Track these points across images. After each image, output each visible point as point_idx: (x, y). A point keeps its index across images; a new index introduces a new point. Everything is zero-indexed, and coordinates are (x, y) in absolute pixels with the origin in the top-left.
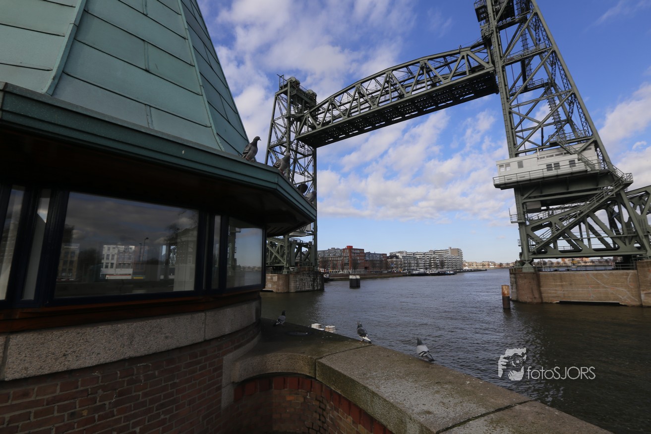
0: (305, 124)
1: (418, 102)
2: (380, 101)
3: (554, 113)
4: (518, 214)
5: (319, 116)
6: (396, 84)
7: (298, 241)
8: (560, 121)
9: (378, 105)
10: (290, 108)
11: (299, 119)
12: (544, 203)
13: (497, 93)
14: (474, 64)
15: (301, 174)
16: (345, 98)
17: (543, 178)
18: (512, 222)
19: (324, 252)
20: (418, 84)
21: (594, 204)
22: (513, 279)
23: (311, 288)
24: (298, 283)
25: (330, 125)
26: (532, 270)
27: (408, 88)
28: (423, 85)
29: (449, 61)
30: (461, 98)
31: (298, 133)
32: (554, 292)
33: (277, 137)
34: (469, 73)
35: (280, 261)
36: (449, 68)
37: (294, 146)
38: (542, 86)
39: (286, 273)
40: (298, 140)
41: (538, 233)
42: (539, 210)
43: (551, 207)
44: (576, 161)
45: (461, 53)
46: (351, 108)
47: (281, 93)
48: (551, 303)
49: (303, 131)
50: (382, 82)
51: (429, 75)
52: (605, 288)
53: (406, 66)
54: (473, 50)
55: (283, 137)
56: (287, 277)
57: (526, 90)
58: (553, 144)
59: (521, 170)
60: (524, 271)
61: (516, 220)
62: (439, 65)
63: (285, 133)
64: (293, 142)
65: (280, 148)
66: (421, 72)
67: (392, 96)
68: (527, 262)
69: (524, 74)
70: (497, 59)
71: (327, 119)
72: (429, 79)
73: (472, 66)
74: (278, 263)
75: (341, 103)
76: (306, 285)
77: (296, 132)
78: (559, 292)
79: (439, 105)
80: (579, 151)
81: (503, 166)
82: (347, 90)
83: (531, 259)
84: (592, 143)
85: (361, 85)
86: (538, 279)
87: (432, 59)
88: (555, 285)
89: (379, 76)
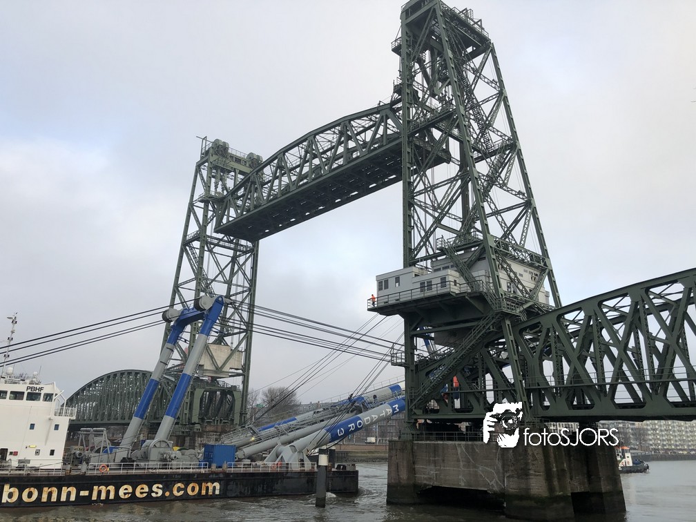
4: (406, 352)
31: (218, 222)
32: (427, 473)
34: (386, 142)
40: (219, 232)
45: (381, 112)
52: (475, 466)
68: (406, 425)
78: (432, 472)
80: (467, 263)
81: (383, 283)
82: (269, 162)
83: (413, 421)
84: (483, 251)
85: (284, 154)
86: (413, 452)
87: (353, 119)
88: (429, 461)
89: (301, 142)
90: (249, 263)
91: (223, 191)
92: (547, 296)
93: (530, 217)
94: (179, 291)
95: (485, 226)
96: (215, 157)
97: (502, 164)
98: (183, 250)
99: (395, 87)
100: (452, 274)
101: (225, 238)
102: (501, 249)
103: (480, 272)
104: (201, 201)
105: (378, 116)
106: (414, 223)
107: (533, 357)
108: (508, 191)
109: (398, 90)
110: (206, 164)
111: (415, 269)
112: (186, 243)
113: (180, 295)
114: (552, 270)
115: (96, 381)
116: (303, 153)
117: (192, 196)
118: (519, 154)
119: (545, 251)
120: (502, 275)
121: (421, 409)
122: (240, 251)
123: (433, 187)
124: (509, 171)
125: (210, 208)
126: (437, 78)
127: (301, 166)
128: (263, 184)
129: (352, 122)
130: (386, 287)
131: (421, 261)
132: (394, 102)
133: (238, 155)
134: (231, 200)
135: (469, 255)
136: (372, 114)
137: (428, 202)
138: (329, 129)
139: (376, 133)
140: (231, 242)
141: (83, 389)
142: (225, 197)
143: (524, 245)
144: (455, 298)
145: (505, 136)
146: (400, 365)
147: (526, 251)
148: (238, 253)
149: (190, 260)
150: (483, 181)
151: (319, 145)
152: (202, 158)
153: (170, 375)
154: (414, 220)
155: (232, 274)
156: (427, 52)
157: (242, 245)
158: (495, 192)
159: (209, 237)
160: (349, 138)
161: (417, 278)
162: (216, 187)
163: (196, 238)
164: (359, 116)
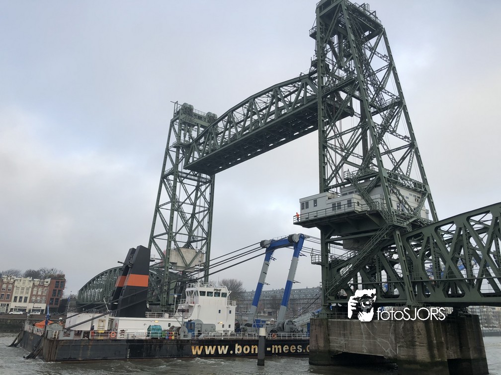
31: (186, 162)
32: (338, 342)
40: (187, 169)
45: (302, 80)
47: (176, 120)
52: (374, 338)
78: (342, 342)
80: (367, 189)
81: (304, 204)
82: (222, 118)
83: (327, 304)
84: (379, 180)
85: (232, 113)
86: (328, 327)
87: (282, 86)
88: (340, 333)
89: (244, 104)
90: (208, 191)
91: (189, 139)
92: (427, 213)
93: (413, 155)
94: (159, 211)
95: (380, 162)
96: (184, 116)
97: (392, 116)
98: (162, 182)
99: (312, 62)
100: (356, 198)
101: (191, 173)
102: (392, 179)
103: (377, 196)
104: (174, 147)
105: (300, 83)
106: (327, 160)
107: (417, 258)
108: (397, 136)
109: (314, 64)
110: (178, 121)
111: (328, 194)
112: (164, 177)
113: (160, 213)
114: (430, 194)
115: (102, 274)
116: (246, 111)
117: (168, 143)
118: (405, 108)
119: (425, 180)
120: (393, 198)
121: (333, 296)
122: (202, 182)
123: (341, 134)
124: (397, 122)
125: (181, 152)
126: (342, 55)
127: (245, 121)
128: (217, 134)
129: (281, 88)
130: (307, 207)
131: (333, 188)
132: (311, 73)
133: (200, 113)
134: (195, 146)
135: (368, 183)
136: (295, 82)
137: (338, 145)
138: (265, 94)
139: (298, 95)
140: (195, 175)
141: (93, 280)
142: (190, 144)
143: (409, 175)
144: (358, 215)
145: (394, 95)
146: (318, 263)
147: (411, 180)
148: (200, 183)
149: (167, 188)
150: (378, 129)
151: (257, 106)
152: (174, 116)
153: (153, 270)
154: (327, 158)
155: (196, 198)
156: (336, 36)
157: (203, 178)
158: (387, 137)
159: (180, 172)
160: (279, 100)
161: (331, 200)
162: (185, 137)
163: (171, 173)
164: (286, 84)
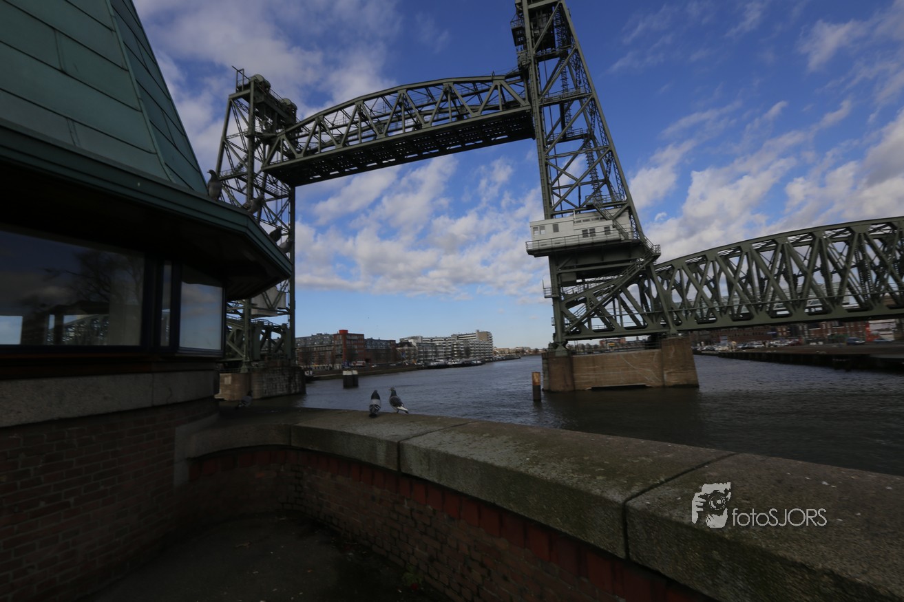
0: (278, 149)
1: (440, 136)
2: (389, 129)
3: (591, 170)
4: (553, 287)
5: (300, 140)
6: (412, 109)
7: (266, 324)
8: (597, 181)
9: (386, 134)
10: (254, 122)
11: (267, 140)
12: (580, 275)
13: (534, 139)
14: (509, 99)
15: (271, 224)
16: (339, 118)
17: (579, 245)
18: (546, 297)
19: (305, 339)
20: (440, 113)
21: (627, 277)
22: (545, 366)
23: (285, 391)
24: (265, 385)
25: (317, 155)
26: (565, 354)
27: (427, 117)
28: (447, 115)
29: (479, 89)
30: (493, 139)
31: (266, 161)
32: (587, 377)
33: (232, 165)
34: (503, 108)
35: (236, 353)
36: (480, 98)
37: (260, 181)
38: (581, 137)
39: (246, 371)
40: (267, 172)
41: (573, 310)
42: (574, 284)
43: (586, 280)
44: (611, 228)
45: (494, 81)
46: (348, 134)
47: (240, 97)
48: (584, 390)
49: (274, 160)
50: (393, 104)
51: (455, 104)
52: (634, 369)
53: (426, 87)
54: (508, 80)
55: (242, 166)
56: (248, 375)
57: (564, 139)
58: (590, 207)
59: (557, 235)
60: (558, 354)
61: (550, 294)
62: (467, 92)
63: (246, 160)
64: (257, 175)
65: (237, 182)
66: (445, 97)
67: (406, 125)
68: (560, 345)
69: (562, 119)
70: (534, 96)
71: (313, 146)
72: (455, 109)
73: (507, 100)
74: (233, 357)
75: (333, 125)
76: (278, 387)
77: (263, 160)
78: (591, 377)
79: (466, 145)
80: (614, 217)
81: (538, 229)
83: (564, 341)
84: (626, 209)
85: (363, 102)
86: (571, 364)
87: (458, 82)
88: (589, 369)
104: (243, 136)
117: (225, 130)
133: (277, 97)
146: (549, 297)
152: (237, 92)
